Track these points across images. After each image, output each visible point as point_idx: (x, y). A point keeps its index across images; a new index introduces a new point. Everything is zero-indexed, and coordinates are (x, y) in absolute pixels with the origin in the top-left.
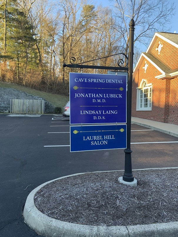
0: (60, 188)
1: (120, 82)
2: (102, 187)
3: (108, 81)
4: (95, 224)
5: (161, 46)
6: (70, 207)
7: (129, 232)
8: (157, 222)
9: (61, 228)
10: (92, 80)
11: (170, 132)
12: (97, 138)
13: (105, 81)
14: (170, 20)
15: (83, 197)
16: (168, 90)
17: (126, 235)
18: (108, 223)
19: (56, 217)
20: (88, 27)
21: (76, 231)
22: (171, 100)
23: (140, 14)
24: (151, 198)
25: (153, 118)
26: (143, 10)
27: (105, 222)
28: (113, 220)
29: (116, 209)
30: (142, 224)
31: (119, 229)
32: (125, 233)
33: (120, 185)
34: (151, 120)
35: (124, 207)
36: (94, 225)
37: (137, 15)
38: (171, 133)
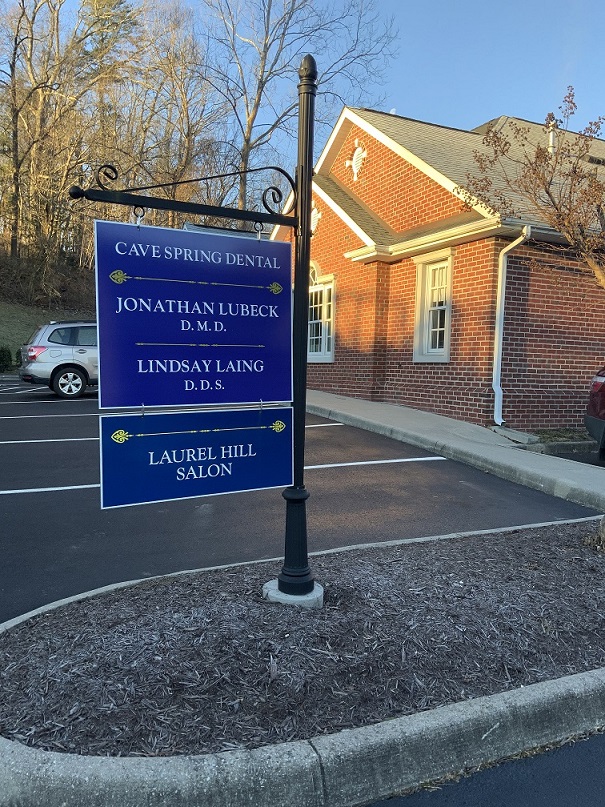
0: (57, 641)
1: (272, 264)
2: (216, 620)
3: (231, 260)
4: (204, 749)
5: (360, 154)
6: (109, 701)
7: (320, 757)
8: (399, 712)
9: (87, 779)
10: (179, 251)
11: (392, 431)
12: (196, 456)
13: (224, 260)
14: (381, 73)
15: (151, 661)
16: (382, 299)
17: (313, 768)
18: (249, 740)
19: (62, 744)
20: (107, 63)
21: (143, 782)
22: (393, 330)
23: (288, 39)
24: (372, 640)
25: (340, 386)
26: (296, 28)
27: (238, 738)
28: (264, 724)
29: (271, 687)
30: (358, 726)
31: (289, 753)
32: (307, 763)
33: (273, 609)
34: (333, 392)
35: (295, 679)
36: (203, 753)
37: (278, 42)
38: (397, 432)
